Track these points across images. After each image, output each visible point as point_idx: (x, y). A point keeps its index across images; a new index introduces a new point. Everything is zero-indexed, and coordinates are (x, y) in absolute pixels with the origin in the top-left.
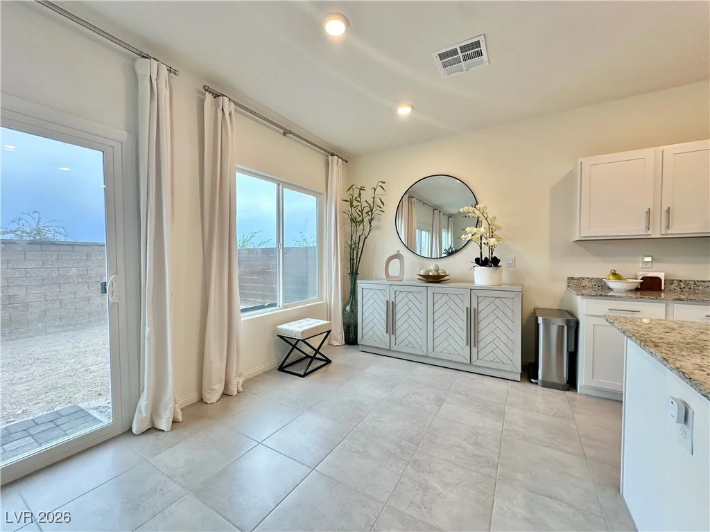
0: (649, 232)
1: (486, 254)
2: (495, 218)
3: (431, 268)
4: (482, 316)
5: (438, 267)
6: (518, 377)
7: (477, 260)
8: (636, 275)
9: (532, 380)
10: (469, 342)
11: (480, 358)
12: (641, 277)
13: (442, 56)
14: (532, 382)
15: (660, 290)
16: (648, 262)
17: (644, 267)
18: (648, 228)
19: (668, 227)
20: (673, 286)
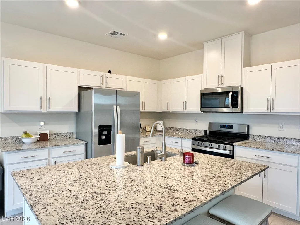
0: (42, 110)
8: (37, 133)
12: (39, 134)
15: (47, 140)
16: (42, 125)
17: (41, 128)
18: (41, 107)
19: (49, 107)
20: (53, 137)
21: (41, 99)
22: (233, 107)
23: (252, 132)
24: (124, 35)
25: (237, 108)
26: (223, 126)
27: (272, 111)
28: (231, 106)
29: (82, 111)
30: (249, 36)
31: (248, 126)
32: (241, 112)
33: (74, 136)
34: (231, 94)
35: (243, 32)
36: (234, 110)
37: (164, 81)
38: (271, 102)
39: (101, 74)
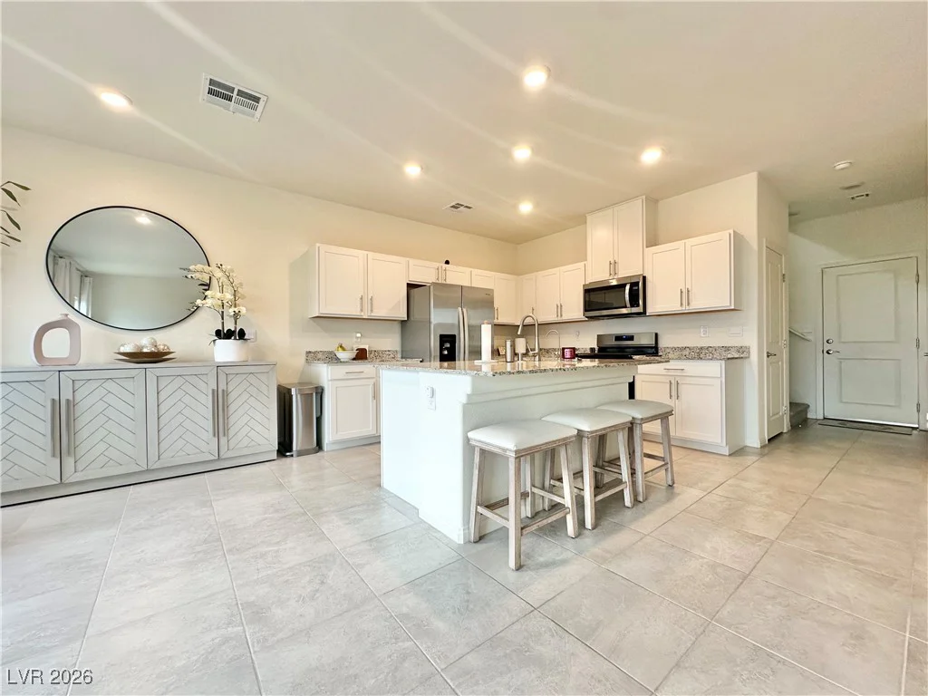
0: (362, 314)
1: (229, 325)
2: (241, 284)
3: (145, 343)
4: (232, 396)
5: (156, 342)
6: (274, 455)
7: (218, 333)
8: (354, 348)
9: (288, 454)
10: (216, 433)
11: (231, 448)
12: (356, 349)
13: (212, 82)
14: (287, 456)
15: (367, 358)
16: (359, 337)
17: (357, 341)
18: (362, 310)
19: (372, 311)
20: (372, 355)
21: (361, 299)
22: (632, 306)
23: (662, 344)
24: (470, 208)
25: (638, 306)
26: (619, 338)
27: (687, 308)
28: (628, 305)
29: (412, 318)
30: (652, 202)
31: (656, 335)
32: (644, 313)
33: (399, 355)
34: (628, 287)
35: (644, 197)
36: (635, 310)
37: (527, 276)
38: (686, 295)
39: (437, 265)
